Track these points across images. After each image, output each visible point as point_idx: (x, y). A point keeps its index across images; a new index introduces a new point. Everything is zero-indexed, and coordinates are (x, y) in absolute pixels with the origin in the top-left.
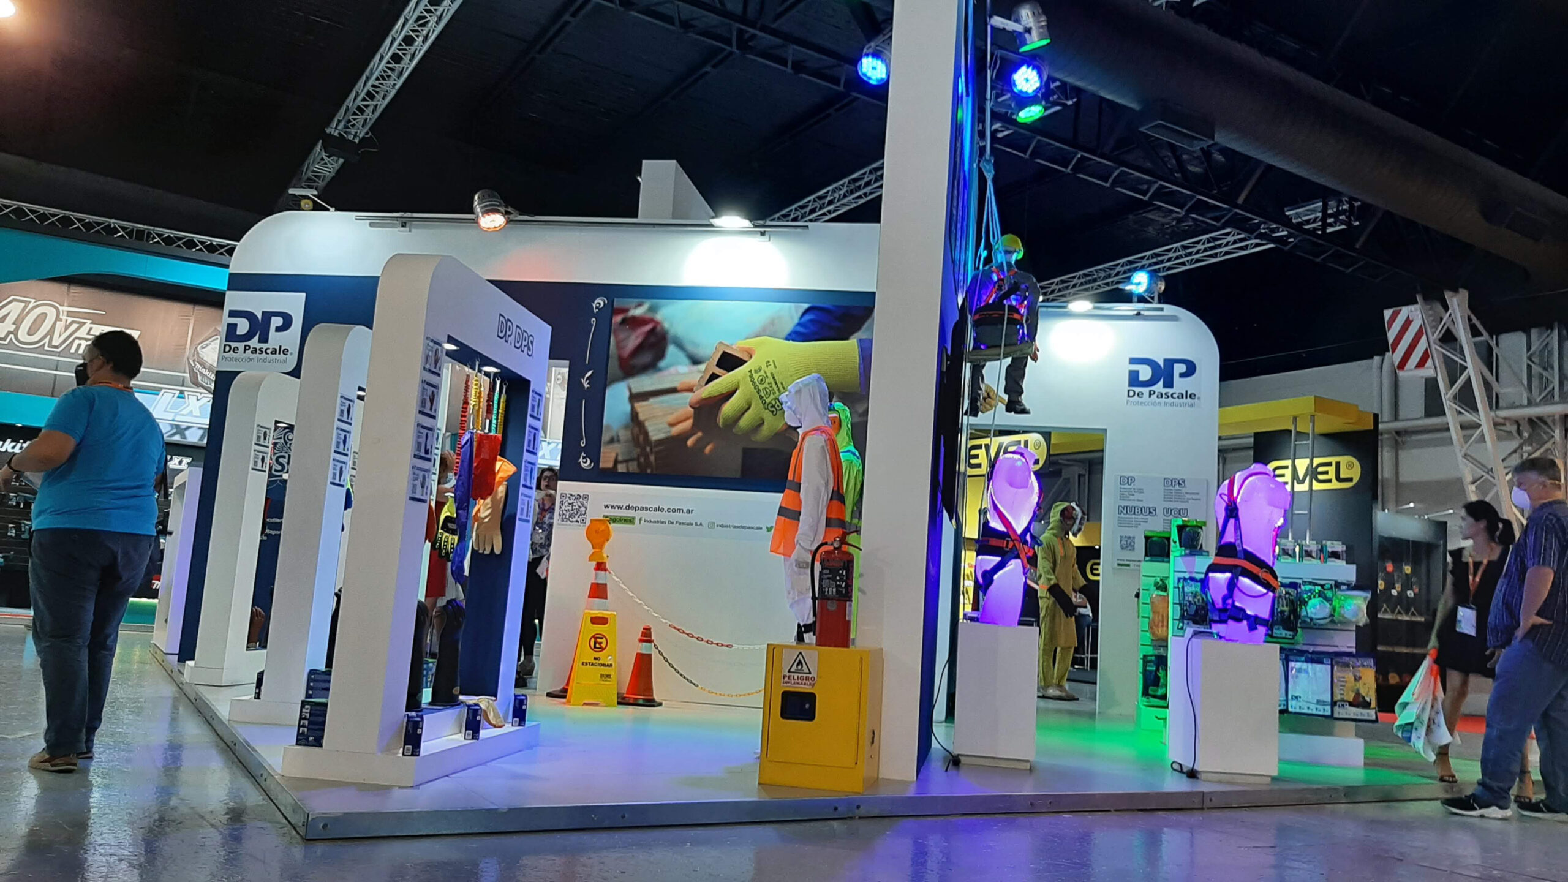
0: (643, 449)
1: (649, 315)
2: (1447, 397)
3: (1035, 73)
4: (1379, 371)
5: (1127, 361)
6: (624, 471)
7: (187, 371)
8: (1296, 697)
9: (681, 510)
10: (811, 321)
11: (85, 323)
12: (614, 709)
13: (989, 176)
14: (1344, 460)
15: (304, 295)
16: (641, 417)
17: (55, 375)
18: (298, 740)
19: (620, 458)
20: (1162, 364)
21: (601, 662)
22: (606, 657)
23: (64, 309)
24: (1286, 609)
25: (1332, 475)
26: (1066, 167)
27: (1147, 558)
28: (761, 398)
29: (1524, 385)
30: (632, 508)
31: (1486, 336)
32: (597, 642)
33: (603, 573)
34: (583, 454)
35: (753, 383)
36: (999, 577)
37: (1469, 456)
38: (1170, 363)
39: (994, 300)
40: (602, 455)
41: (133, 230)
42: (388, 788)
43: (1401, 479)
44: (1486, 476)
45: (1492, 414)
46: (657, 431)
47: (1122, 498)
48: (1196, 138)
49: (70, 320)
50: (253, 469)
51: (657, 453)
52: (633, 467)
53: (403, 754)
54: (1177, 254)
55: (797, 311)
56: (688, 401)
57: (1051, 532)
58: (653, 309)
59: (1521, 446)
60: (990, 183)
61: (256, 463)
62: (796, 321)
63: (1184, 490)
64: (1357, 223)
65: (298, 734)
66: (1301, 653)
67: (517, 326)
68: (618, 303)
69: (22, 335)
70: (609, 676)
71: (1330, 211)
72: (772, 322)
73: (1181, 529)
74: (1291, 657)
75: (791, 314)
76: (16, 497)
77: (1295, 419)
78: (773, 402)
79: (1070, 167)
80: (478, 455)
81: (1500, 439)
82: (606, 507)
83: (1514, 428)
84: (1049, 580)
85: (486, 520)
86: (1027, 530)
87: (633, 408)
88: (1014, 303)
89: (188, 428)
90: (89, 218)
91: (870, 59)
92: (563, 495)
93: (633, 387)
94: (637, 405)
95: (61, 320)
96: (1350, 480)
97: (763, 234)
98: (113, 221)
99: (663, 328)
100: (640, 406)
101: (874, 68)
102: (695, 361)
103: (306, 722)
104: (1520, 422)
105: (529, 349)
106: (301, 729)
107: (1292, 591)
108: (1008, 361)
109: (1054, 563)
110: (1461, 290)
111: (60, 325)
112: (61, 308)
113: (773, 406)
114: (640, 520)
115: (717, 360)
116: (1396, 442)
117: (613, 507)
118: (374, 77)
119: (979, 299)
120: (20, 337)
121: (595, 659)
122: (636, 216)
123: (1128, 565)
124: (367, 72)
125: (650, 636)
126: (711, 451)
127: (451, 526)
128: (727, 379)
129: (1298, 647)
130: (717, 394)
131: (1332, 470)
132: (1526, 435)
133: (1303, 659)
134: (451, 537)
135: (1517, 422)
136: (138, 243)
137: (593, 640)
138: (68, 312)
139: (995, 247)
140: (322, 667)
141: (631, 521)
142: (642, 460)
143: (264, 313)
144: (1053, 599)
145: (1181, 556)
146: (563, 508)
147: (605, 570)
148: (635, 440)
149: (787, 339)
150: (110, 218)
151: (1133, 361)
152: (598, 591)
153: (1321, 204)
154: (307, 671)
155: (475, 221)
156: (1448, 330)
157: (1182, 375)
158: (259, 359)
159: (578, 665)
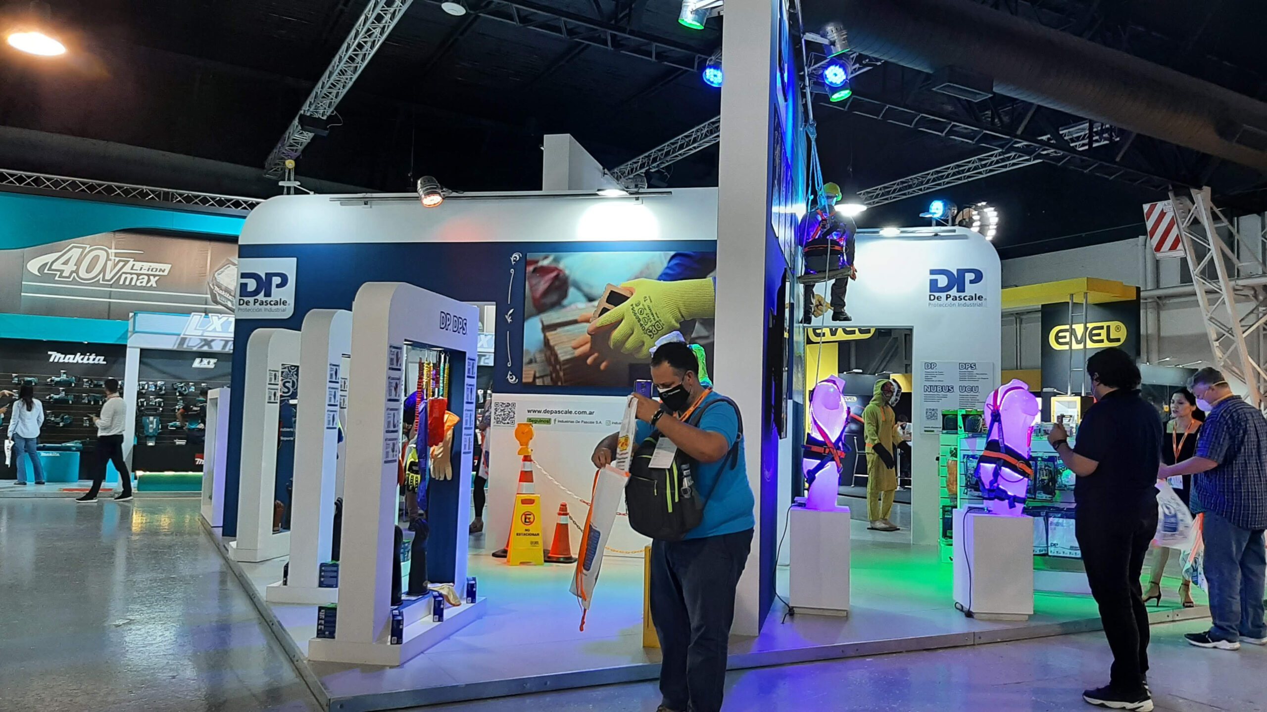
0: (554, 368)
1: (554, 265)
2: (1195, 272)
3: (841, 70)
4: (1143, 247)
5: (929, 272)
6: (541, 384)
7: (209, 292)
8: (1054, 545)
9: (585, 412)
10: (676, 264)
11: (129, 261)
12: (541, 567)
13: (813, 137)
14: (1113, 324)
15: (295, 259)
16: (552, 343)
17: (110, 302)
18: (318, 634)
19: (537, 375)
20: (955, 273)
21: (530, 532)
22: (532, 529)
23: (112, 251)
24: (1046, 478)
25: (1104, 336)
26: (878, 116)
27: (945, 432)
28: (641, 325)
29: (1258, 260)
30: (548, 412)
31: (1225, 223)
32: (527, 519)
33: (529, 463)
34: (510, 373)
35: (635, 314)
36: (819, 475)
37: (1214, 318)
38: (962, 272)
39: (819, 236)
40: (524, 372)
41: (160, 193)
42: (382, 667)
43: (1162, 334)
44: (1227, 334)
45: (1233, 283)
46: (564, 353)
47: (927, 379)
48: (979, 94)
49: (117, 259)
50: (269, 402)
51: (564, 370)
52: (548, 381)
53: (391, 644)
54: (975, 164)
55: (666, 258)
56: (586, 329)
57: (874, 402)
58: (556, 260)
59: (1257, 308)
60: (813, 143)
61: (270, 398)
62: (665, 265)
63: (975, 372)
64: (1118, 139)
65: (318, 630)
66: (1058, 510)
67: (455, 316)
68: (530, 256)
69: (82, 273)
70: (537, 543)
71: (1095, 130)
72: (647, 267)
73: (965, 417)
74: (1051, 514)
75: (661, 260)
76: (88, 396)
77: (1072, 295)
78: (651, 328)
79: (881, 115)
80: (431, 415)
81: (1237, 301)
82: (529, 411)
83: (1251, 293)
84: (874, 440)
85: (440, 456)
86: (839, 439)
87: (545, 337)
88: (835, 238)
89: (213, 341)
90: (126, 186)
91: (712, 70)
92: (496, 404)
93: (544, 320)
94: (548, 334)
95: (111, 260)
96: (1118, 340)
97: (637, 199)
98: (144, 187)
99: (564, 275)
100: (550, 335)
101: (715, 76)
102: (591, 299)
103: (323, 622)
104: (1256, 288)
105: (464, 329)
106: (320, 627)
107: (1051, 464)
108: (833, 281)
109: (877, 427)
110: (1205, 188)
111: (110, 264)
112: (110, 251)
113: (651, 331)
114: (555, 420)
115: (606, 297)
116: (1158, 304)
117: (534, 411)
118: (336, 73)
119: (808, 234)
120: (80, 275)
121: (526, 530)
122: (541, 189)
123: (933, 431)
124: (330, 68)
125: (566, 510)
126: (606, 367)
127: (414, 468)
128: (615, 312)
129: (1056, 505)
130: (608, 323)
131: (1104, 332)
132: (1261, 298)
133: (1059, 515)
134: (415, 476)
135: (1253, 288)
136: (165, 202)
137: (524, 517)
138: (115, 253)
139: (819, 193)
140: (329, 560)
141: (548, 421)
142: (554, 375)
143: (267, 274)
144: (876, 455)
145: (965, 438)
146: (497, 413)
147: (531, 460)
148: (548, 361)
149: (659, 279)
150: (142, 185)
151: (933, 272)
152: (526, 477)
153: (1088, 124)
154: (319, 565)
155: (418, 198)
156: (1195, 219)
157: (971, 282)
158: (265, 309)
159: (513, 535)
